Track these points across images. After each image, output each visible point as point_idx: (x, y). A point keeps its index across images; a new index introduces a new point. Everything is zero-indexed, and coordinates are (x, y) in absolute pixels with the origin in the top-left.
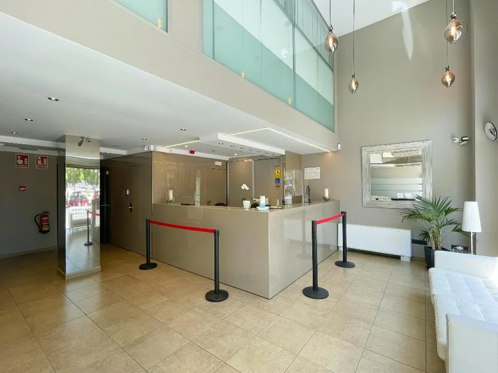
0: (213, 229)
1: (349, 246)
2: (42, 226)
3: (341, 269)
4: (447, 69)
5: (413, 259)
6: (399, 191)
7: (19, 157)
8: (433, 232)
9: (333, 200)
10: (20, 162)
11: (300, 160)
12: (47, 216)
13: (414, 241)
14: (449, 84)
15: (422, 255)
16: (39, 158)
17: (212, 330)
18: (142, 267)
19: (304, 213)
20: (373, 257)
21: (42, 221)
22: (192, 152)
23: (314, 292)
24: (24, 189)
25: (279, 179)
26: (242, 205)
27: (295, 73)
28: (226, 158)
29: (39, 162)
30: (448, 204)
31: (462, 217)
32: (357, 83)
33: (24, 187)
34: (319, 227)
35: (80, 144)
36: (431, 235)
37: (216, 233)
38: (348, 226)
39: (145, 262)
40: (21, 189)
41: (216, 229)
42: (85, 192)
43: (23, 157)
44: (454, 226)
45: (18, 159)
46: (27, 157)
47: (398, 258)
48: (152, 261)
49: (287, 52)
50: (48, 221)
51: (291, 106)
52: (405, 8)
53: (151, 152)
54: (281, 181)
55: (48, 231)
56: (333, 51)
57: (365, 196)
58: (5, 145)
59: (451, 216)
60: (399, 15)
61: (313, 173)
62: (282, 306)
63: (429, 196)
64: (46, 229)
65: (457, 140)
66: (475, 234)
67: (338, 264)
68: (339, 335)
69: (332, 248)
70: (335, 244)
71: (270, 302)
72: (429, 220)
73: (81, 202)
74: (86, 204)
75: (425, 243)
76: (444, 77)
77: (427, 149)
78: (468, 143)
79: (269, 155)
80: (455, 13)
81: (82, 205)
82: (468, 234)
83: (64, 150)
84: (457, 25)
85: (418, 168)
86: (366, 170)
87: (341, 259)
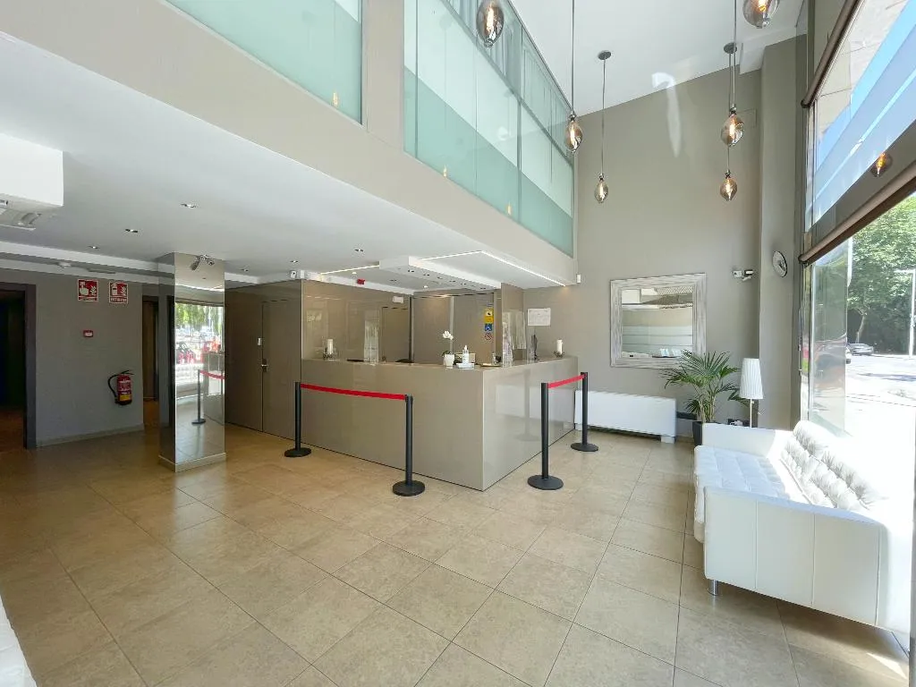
0: (404, 394)
1: (590, 422)
2: (120, 393)
3: (579, 454)
4: (728, 176)
5: (677, 439)
6: (664, 346)
7: (83, 283)
8: (704, 402)
9: (569, 357)
10: (85, 291)
11: (522, 296)
12: (129, 379)
13: (679, 415)
14: (730, 195)
15: (689, 433)
16: (115, 286)
17: (410, 529)
18: (289, 454)
19: (527, 373)
20: (623, 439)
21: (119, 385)
22: (361, 282)
23: (543, 481)
24: (91, 334)
25: (490, 325)
26: (441, 362)
27: (520, 172)
28: (411, 292)
29: (115, 292)
30: (724, 363)
31: (739, 380)
32: (606, 189)
33: (91, 331)
34: (551, 392)
35: (194, 267)
36: (701, 406)
37: (408, 400)
38: (590, 394)
39: (292, 446)
40: (87, 334)
41: (409, 395)
42: (190, 342)
43: (90, 284)
44: (730, 392)
45: (80, 287)
46: (95, 284)
47: (657, 438)
48: (302, 446)
49: (506, 132)
50: (129, 385)
51: (510, 217)
52: (672, 83)
53: (300, 281)
54: (494, 326)
55: (129, 402)
56: (576, 147)
57: (614, 351)
58: (73, 266)
59: (727, 379)
60: (662, 93)
61: (539, 317)
62: (500, 499)
63: (701, 352)
64: (125, 397)
65: (739, 274)
66: (756, 402)
67: (576, 447)
68: (577, 529)
69: (566, 426)
70: (571, 421)
71: (485, 495)
72: (699, 384)
73: (185, 358)
74: (192, 360)
75: (694, 417)
76: (723, 187)
77: (700, 284)
78: (753, 278)
79: (478, 290)
80: (735, 106)
81: (186, 362)
82: (746, 402)
83: (172, 276)
84: (738, 122)
85: (687, 312)
86: (616, 313)
87: (579, 440)
